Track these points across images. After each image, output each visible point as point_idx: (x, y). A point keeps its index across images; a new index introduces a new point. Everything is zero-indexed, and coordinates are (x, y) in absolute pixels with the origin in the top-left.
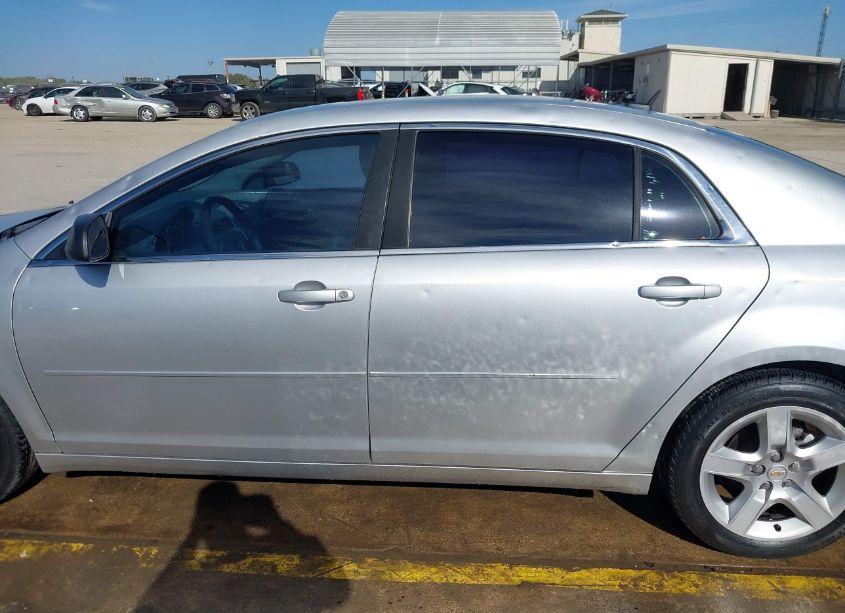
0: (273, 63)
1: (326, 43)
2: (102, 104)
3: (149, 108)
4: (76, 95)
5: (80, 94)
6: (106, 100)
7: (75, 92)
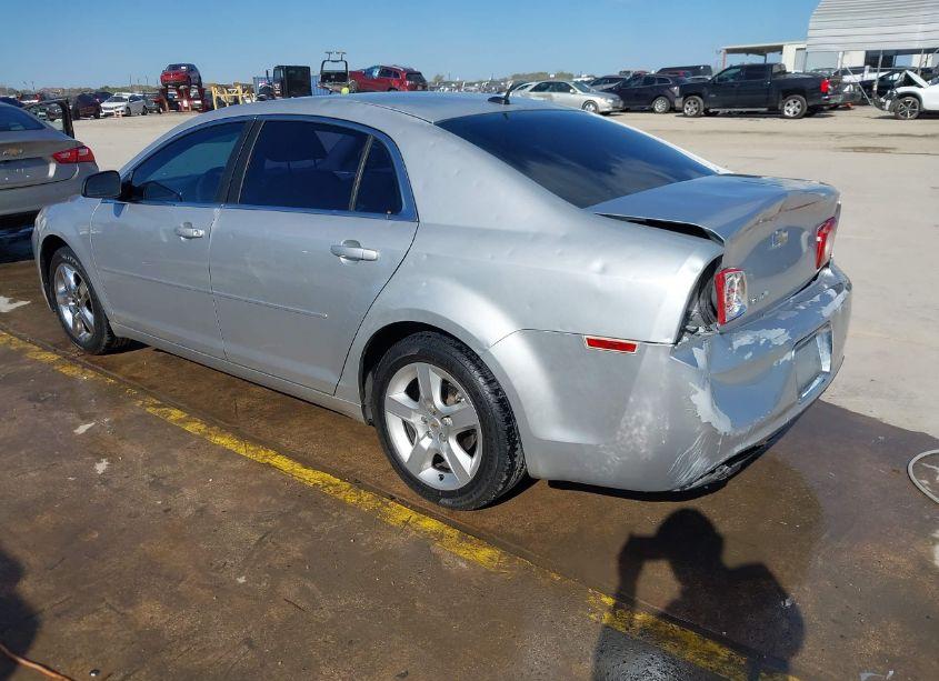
0: (779, 49)
1: (811, 25)
2: (551, 98)
3: (593, 103)
4: (531, 91)
5: (535, 89)
6: (555, 95)
7: (530, 88)
